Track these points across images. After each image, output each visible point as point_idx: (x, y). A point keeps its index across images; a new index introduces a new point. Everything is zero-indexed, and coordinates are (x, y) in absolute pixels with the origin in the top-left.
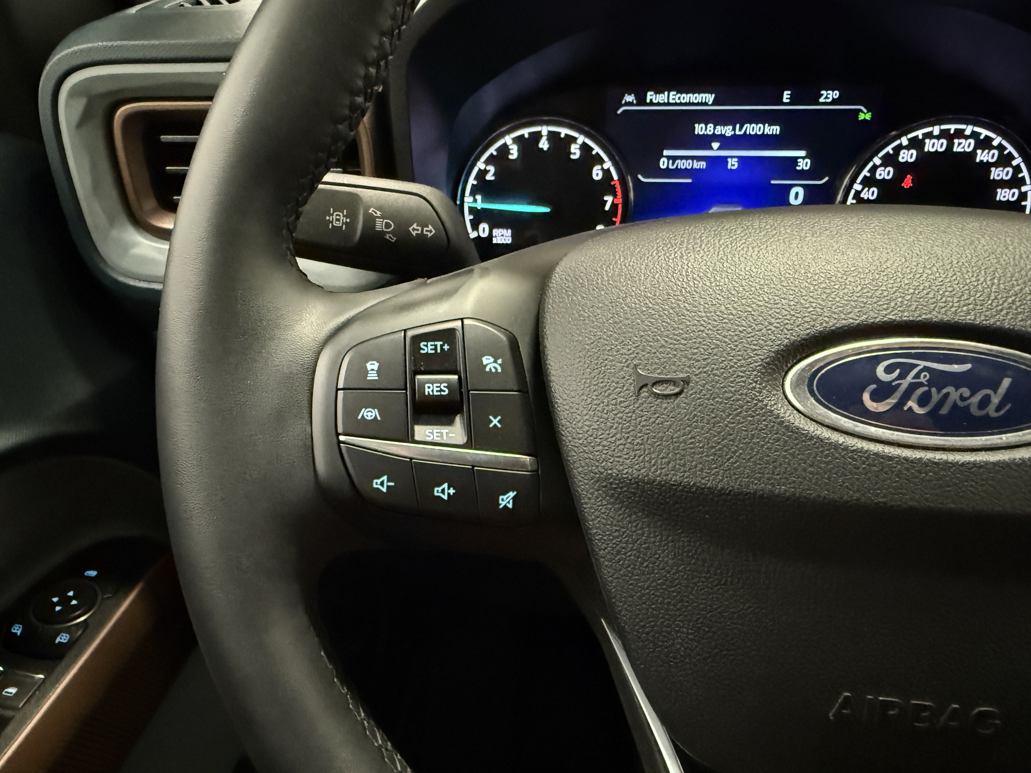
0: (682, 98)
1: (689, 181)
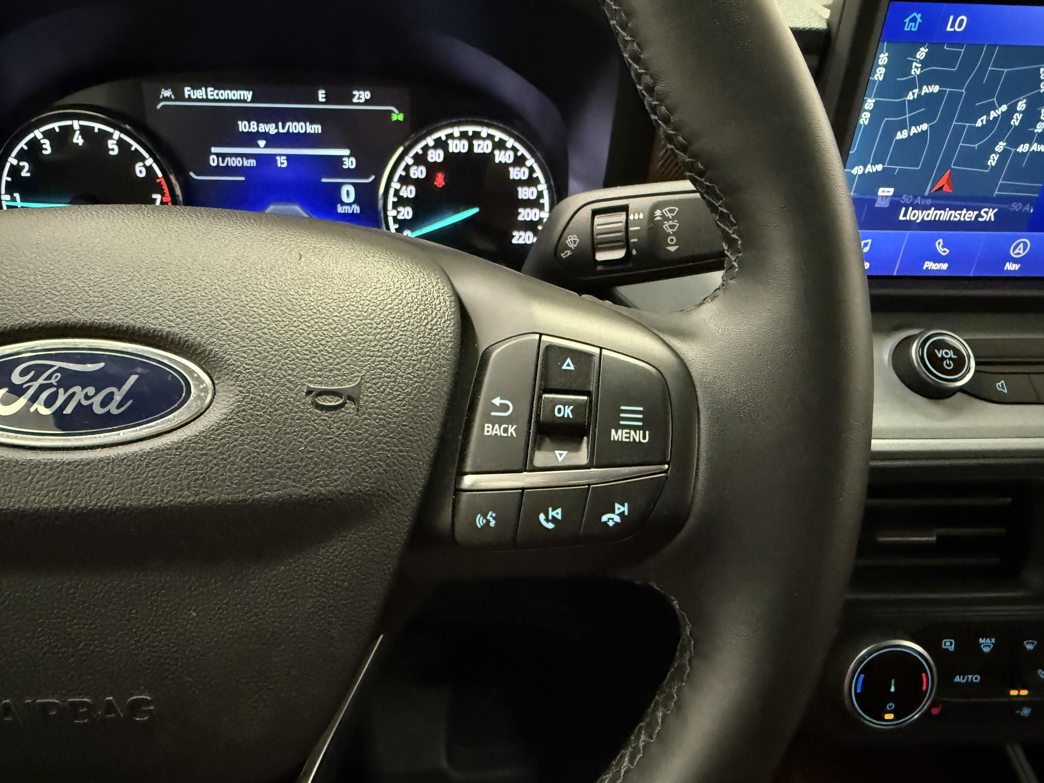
0: (220, 94)
1: (243, 179)
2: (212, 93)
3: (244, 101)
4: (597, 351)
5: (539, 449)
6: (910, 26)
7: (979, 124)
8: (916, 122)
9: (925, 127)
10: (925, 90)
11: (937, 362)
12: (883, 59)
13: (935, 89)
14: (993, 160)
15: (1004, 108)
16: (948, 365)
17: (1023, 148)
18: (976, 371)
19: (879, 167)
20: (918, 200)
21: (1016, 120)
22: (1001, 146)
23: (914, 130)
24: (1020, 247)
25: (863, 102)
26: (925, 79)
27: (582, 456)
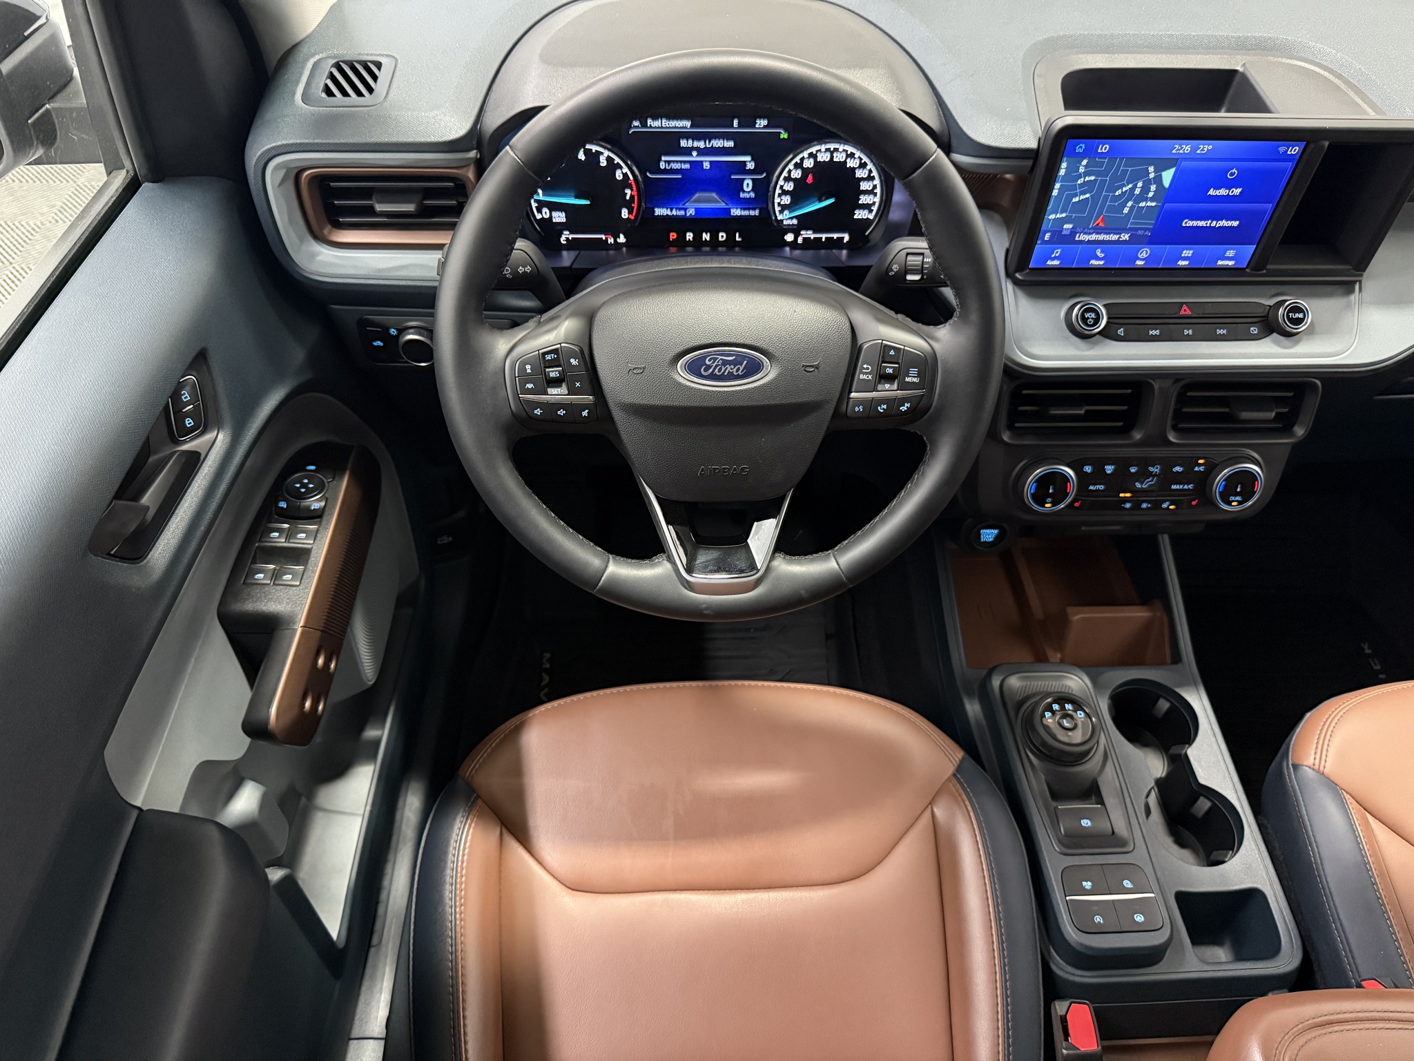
0: (670, 124)
1: (680, 177)
2: (665, 123)
3: (686, 128)
4: (903, 347)
5: (880, 383)
6: (1078, 150)
7: (1117, 194)
8: (1083, 193)
9: (1088, 196)
10: (1087, 179)
11: (1084, 320)
12: (1064, 165)
13: (1093, 178)
14: (1126, 210)
15: (1130, 186)
16: (1091, 322)
17: (1142, 204)
18: (1108, 323)
19: (1064, 215)
20: (1086, 230)
21: (1137, 191)
22: (1130, 204)
23: (1082, 197)
24: (1144, 253)
25: (1054, 185)
26: (1086, 174)
27: (895, 387)
